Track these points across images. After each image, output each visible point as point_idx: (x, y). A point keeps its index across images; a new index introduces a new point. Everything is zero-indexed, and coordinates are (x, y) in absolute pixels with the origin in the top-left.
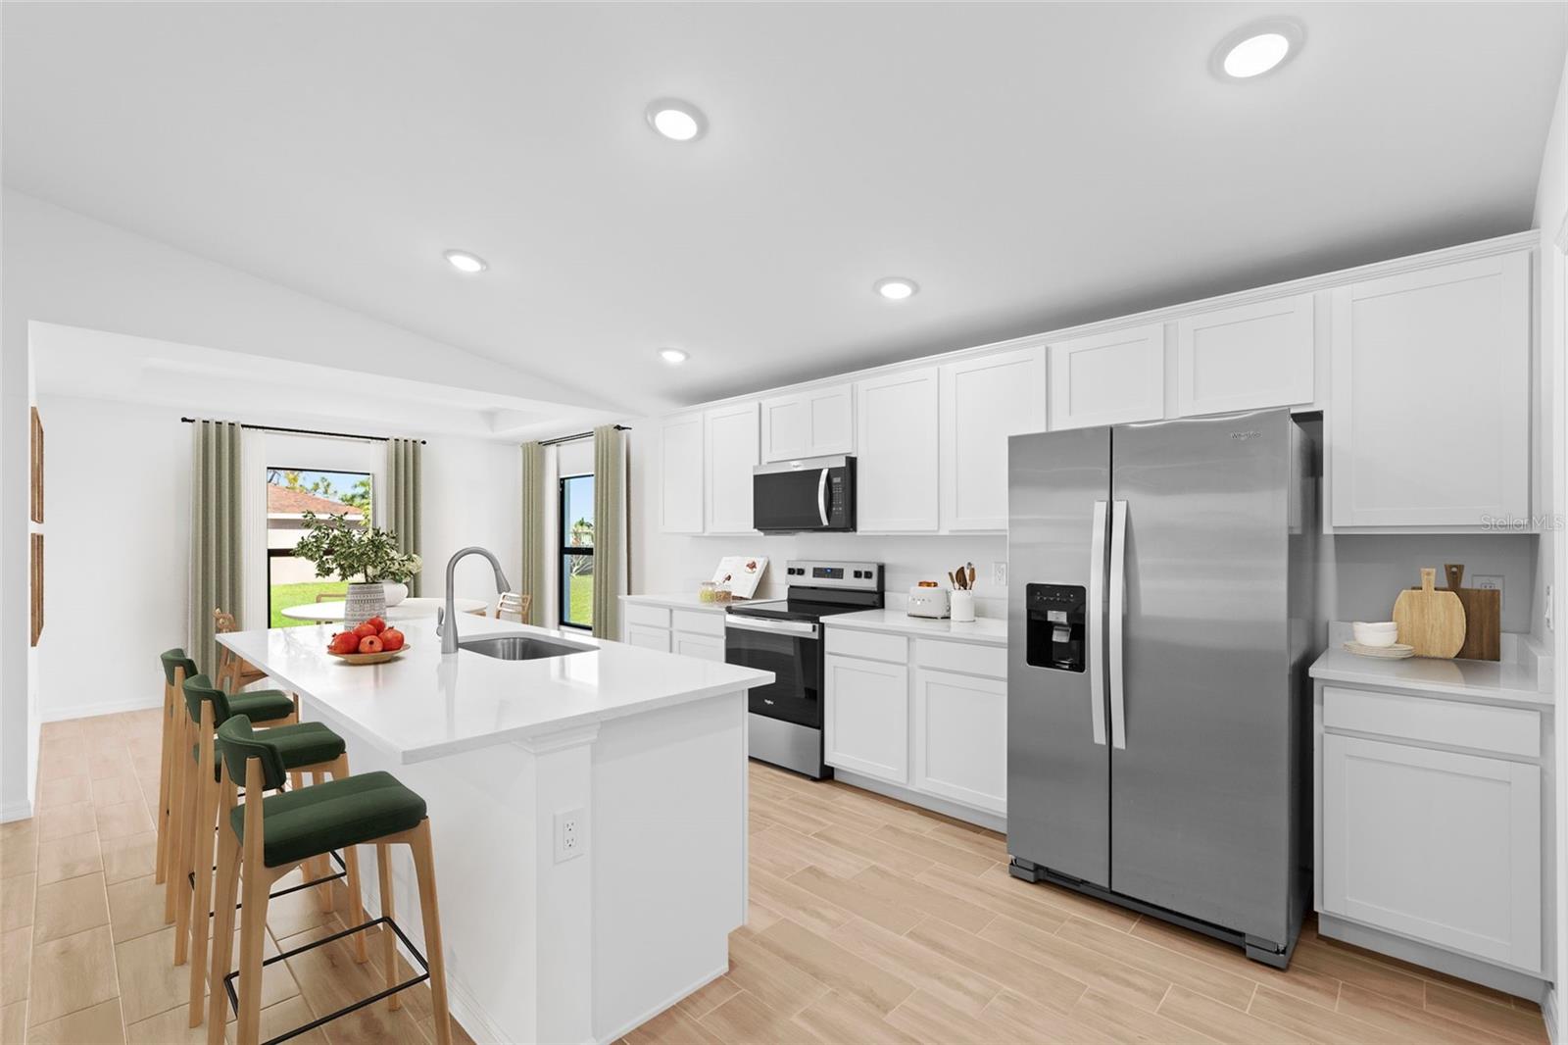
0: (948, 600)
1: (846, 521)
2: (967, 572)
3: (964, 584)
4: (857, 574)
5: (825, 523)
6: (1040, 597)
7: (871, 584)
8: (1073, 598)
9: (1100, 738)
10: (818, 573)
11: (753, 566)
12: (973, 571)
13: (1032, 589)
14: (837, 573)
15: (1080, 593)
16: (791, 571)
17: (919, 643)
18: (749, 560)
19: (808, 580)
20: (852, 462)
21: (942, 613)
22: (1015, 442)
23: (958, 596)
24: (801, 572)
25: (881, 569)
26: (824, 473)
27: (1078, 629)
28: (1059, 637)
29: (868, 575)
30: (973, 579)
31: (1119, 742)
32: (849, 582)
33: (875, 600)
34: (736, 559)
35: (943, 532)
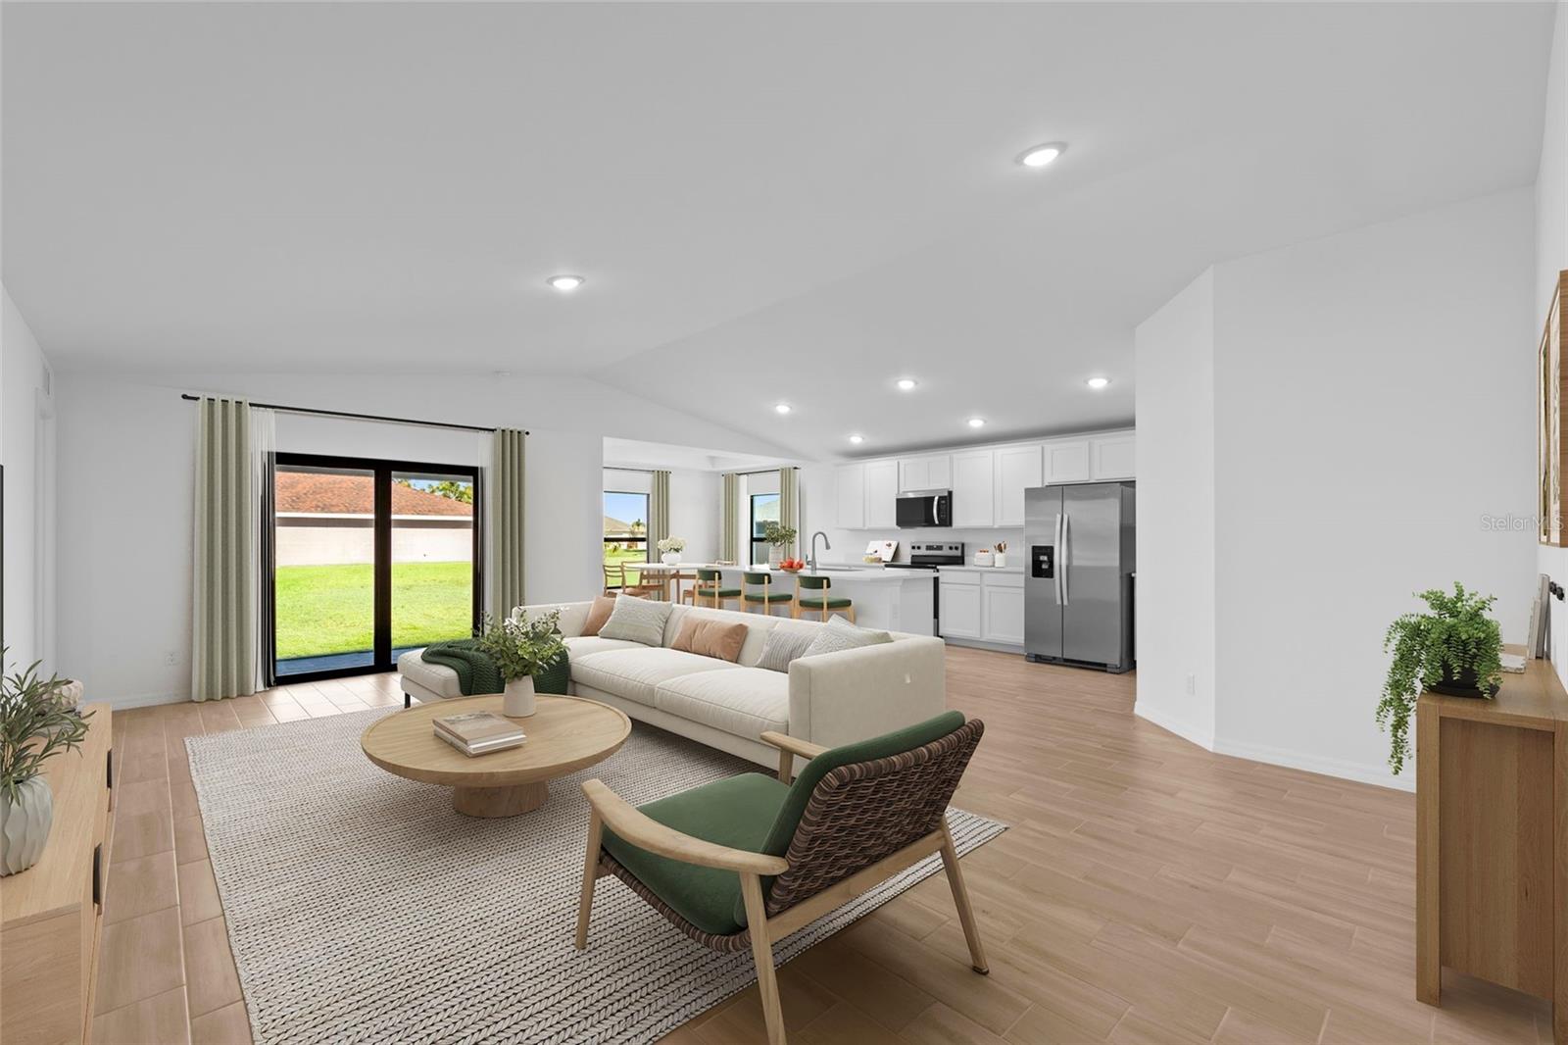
0: (994, 558)
1: (946, 520)
2: (1003, 545)
3: (1001, 551)
4: (951, 548)
5: (937, 522)
6: (1037, 551)
7: (958, 553)
8: (1049, 551)
9: (1059, 602)
10: (929, 548)
11: (890, 545)
12: (1005, 546)
13: (1034, 548)
14: (940, 548)
15: (1052, 548)
16: (913, 548)
17: (986, 576)
18: (888, 543)
19: (923, 552)
20: (950, 493)
21: (991, 564)
22: (1027, 490)
23: (998, 555)
24: (919, 548)
25: (963, 545)
26: (936, 498)
27: (1051, 562)
28: (1044, 566)
29: (957, 548)
30: (1005, 548)
31: (1065, 603)
32: (946, 552)
33: (959, 561)
34: (880, 542)
35: (996, 526)
